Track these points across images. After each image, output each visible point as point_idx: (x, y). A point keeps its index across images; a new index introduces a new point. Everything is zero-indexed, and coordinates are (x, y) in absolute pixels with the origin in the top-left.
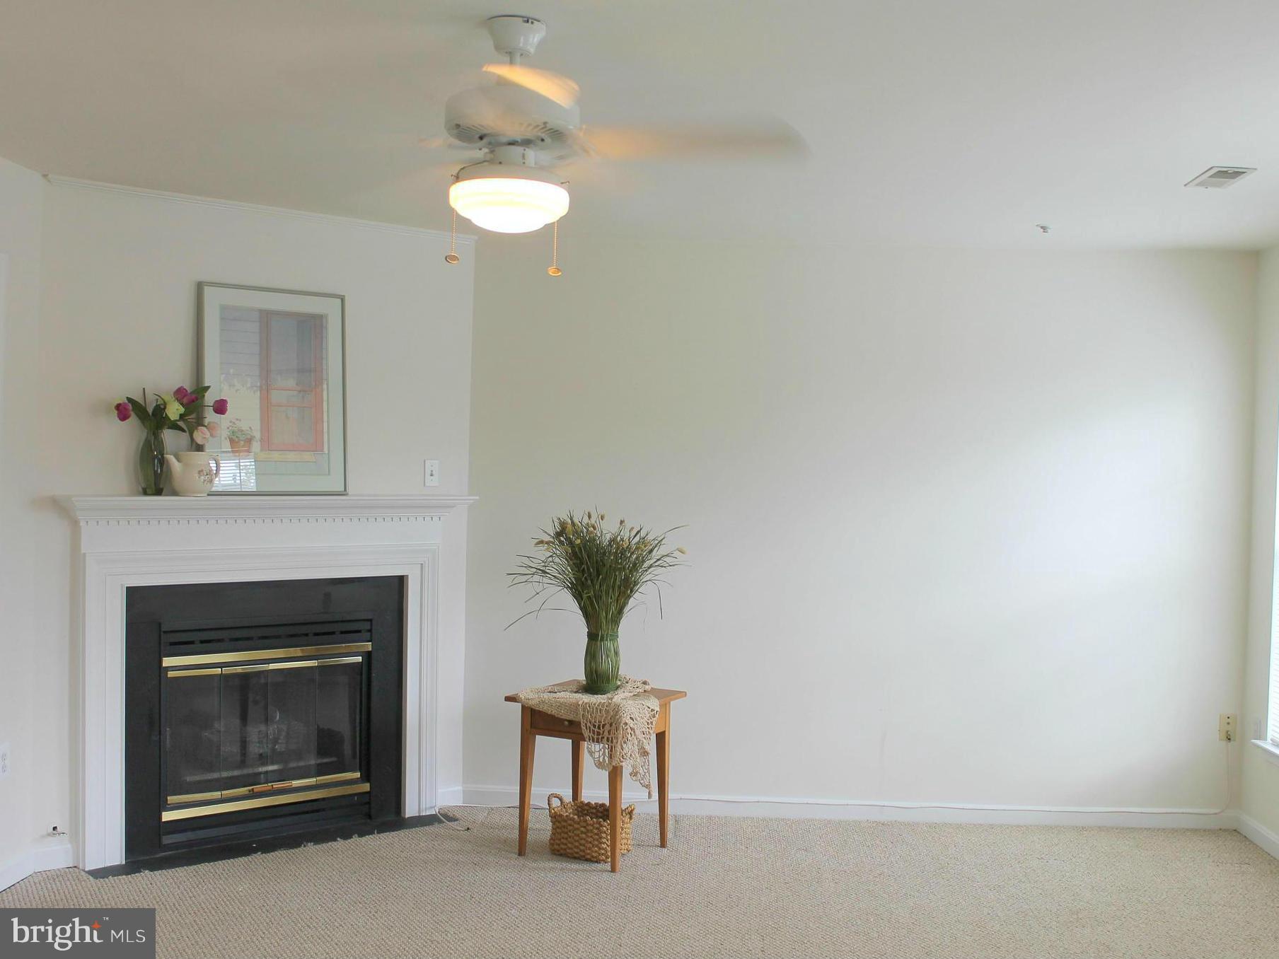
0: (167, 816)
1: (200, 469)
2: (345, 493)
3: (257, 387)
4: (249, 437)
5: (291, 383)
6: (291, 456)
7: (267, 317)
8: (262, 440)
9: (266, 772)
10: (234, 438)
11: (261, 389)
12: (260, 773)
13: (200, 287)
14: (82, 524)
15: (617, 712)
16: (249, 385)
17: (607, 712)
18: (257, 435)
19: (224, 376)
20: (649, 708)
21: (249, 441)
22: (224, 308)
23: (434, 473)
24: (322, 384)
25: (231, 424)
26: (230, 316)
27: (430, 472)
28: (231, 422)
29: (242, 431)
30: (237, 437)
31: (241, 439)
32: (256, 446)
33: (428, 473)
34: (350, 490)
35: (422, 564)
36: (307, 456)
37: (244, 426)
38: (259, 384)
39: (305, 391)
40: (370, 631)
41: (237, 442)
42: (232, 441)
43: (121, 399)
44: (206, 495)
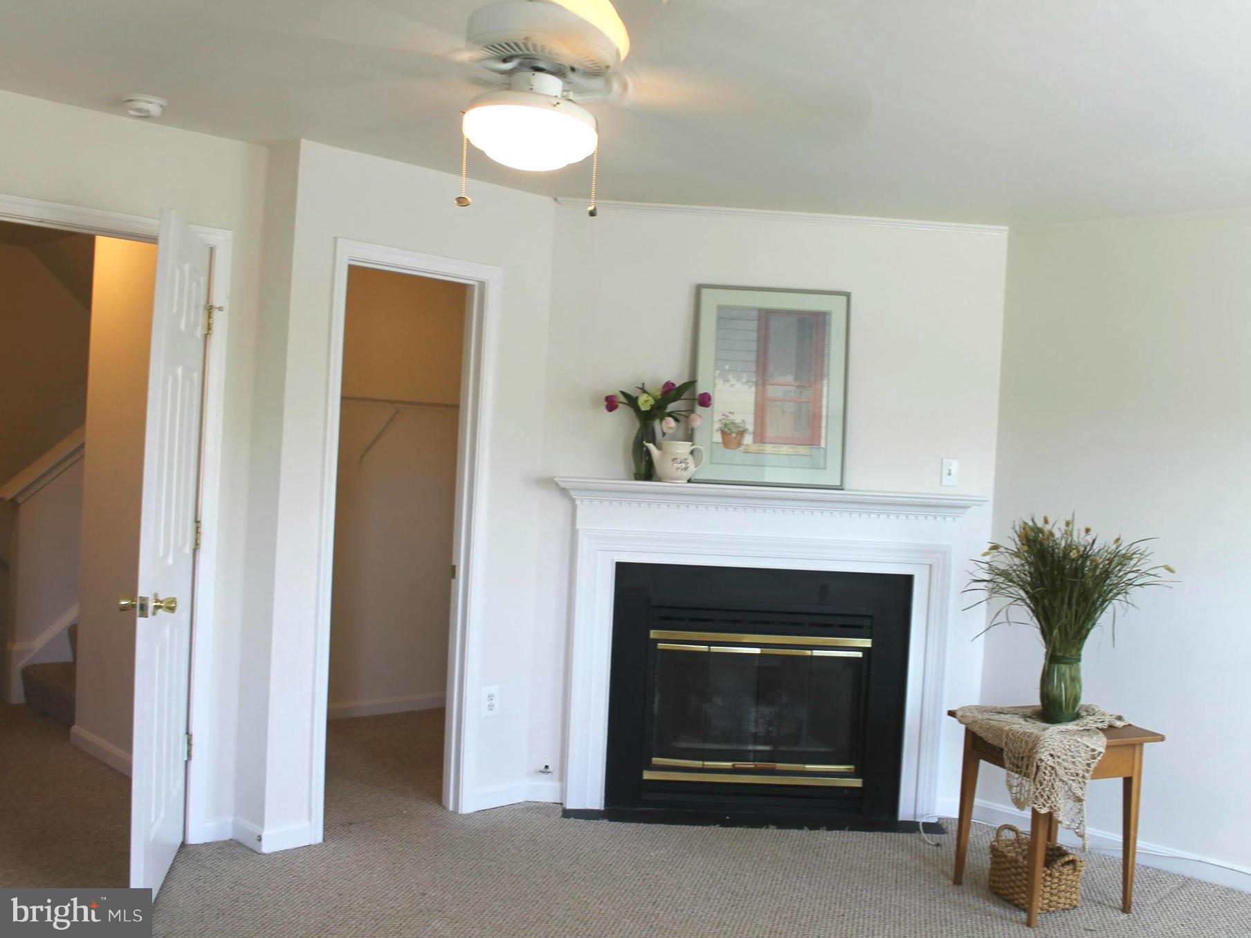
0: (647, 775)
1: (675, 457)
2: (841, 488)
3: (753, 382)
4: (741, 429)
5: (789, 378)
6: (786, 449)
7: (765, 316)
8: (754, 433)
9: (755, 751)
10: (726, 430)
11: (757, 384)
12: (750, 751)
13: (699, 288)
14: (578, 502)
15: (1035, 745)
16: (744, 380)
17: (1027, 742)
18: (750, 427)
19: (718, 371)
20: (1088, 747)
21: (742, 433)
22: (721, 308)
23: (953, 472)
24: (822, 379)
25: (723, 417)
26: (726, 316)
27: (947, 471)
28: (723, 415)
29: (736, 424)
30: (729, 429)
31: (733, 431)
32: (748, 439)
33: (945, 472)
34: (846, 486)
35: (931, 565)
36: (802, 450)
37: (737, 419)
38: (754, 380)
39: (804, 387)
40: (871, 627)
41: (729, 434)
42: (723, 433)
43: (613, 390)
44: (685, 481)
